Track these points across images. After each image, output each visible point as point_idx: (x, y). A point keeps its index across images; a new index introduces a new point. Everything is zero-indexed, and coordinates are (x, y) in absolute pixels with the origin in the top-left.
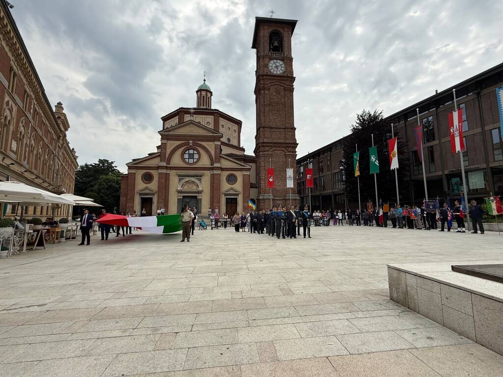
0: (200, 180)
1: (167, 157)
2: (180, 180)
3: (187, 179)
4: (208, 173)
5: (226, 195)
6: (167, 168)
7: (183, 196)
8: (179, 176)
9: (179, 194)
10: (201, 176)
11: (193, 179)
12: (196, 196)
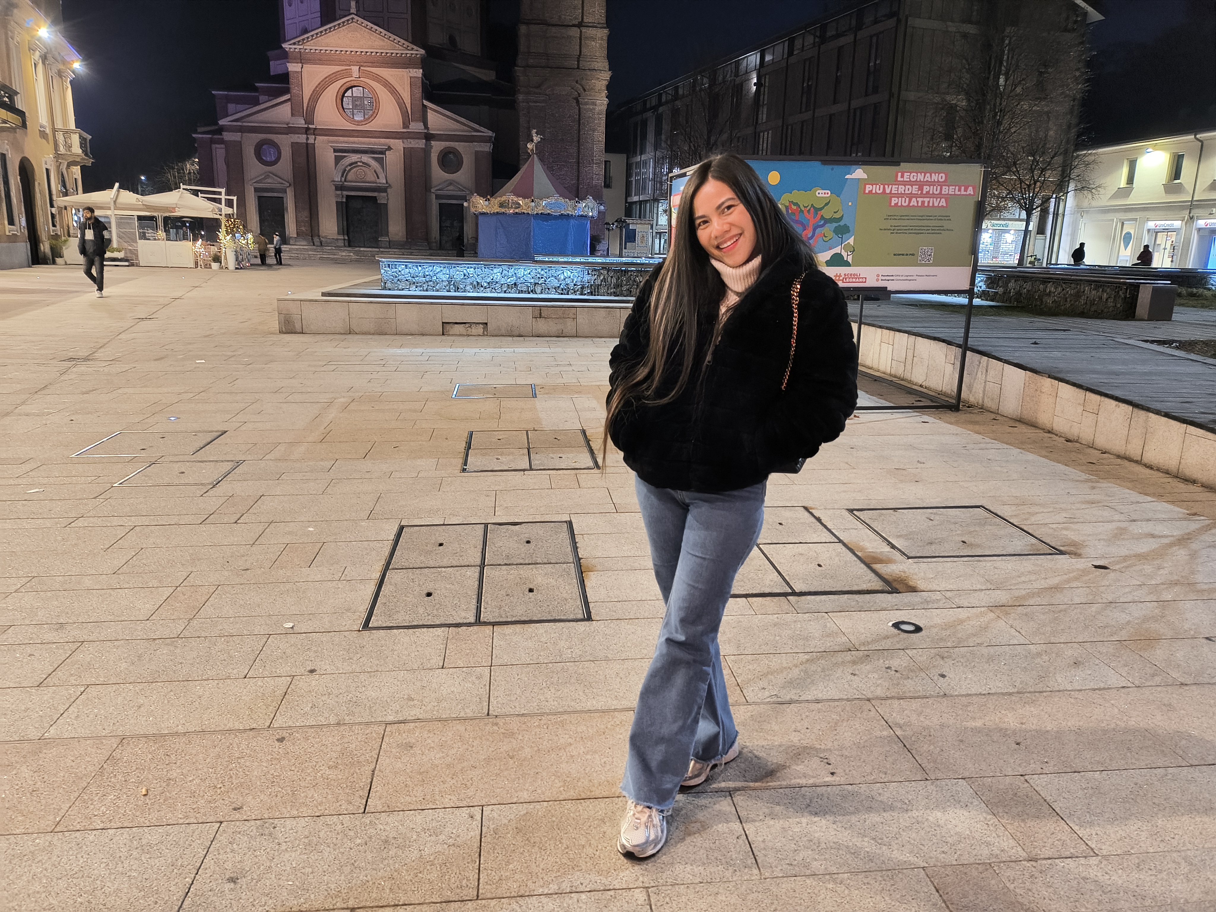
0: (380, 161)
1: (305, 105)
2: (338, 160)
3: (354, 157)
4: (398, 145)
5: (438, 197)
6: (307, 131)
7: (348, 197)
8: (335, 151)
9: (339, 192)
10: (383, 152)
11: (365, 158)
12: (375, 198)
